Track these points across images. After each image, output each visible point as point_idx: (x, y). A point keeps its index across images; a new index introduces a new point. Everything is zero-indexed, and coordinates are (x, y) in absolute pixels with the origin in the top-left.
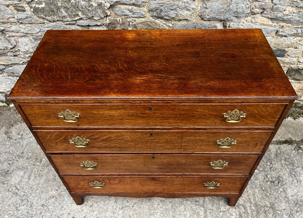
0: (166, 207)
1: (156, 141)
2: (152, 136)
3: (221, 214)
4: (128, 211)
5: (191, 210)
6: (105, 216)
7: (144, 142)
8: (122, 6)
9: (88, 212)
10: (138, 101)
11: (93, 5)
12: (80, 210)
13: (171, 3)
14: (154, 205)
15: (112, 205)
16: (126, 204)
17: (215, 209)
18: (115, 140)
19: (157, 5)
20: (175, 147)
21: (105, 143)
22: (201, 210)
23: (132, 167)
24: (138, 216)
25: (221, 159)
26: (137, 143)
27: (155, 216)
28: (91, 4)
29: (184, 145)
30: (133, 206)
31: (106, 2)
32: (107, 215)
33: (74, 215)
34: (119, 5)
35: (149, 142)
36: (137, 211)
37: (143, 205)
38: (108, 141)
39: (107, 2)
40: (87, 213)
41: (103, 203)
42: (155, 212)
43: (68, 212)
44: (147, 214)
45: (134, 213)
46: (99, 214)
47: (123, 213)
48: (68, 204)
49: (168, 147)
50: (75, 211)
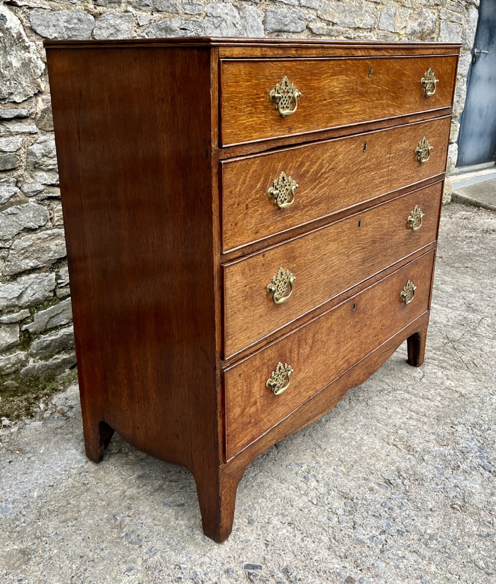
0: (360, 424)
3: (424, 381)
4: (321, 472)
5: (392, 404)
6: (301, 510)
9: (260, 532)
11: (12, 65)
12: (240, 546)
14: (343, 436)
15: (284, 489)
16: (302, 469)
22: (401, 394)
24: (345, 466)
27: (366, 444)
28: (9, 62)
30: (317, 463)
31: (37, 58)
33: (243, 562)
36: (333, 462)
37: (328, 449)
39: (39, 58)
40: (261, 536)
41: (265, 500)
42: (357, 441)
43: (221, 572)
44: (353, 451)
46: (284, 516)
47: (317, 481)
48: (200, 562)
50: (231, 556)
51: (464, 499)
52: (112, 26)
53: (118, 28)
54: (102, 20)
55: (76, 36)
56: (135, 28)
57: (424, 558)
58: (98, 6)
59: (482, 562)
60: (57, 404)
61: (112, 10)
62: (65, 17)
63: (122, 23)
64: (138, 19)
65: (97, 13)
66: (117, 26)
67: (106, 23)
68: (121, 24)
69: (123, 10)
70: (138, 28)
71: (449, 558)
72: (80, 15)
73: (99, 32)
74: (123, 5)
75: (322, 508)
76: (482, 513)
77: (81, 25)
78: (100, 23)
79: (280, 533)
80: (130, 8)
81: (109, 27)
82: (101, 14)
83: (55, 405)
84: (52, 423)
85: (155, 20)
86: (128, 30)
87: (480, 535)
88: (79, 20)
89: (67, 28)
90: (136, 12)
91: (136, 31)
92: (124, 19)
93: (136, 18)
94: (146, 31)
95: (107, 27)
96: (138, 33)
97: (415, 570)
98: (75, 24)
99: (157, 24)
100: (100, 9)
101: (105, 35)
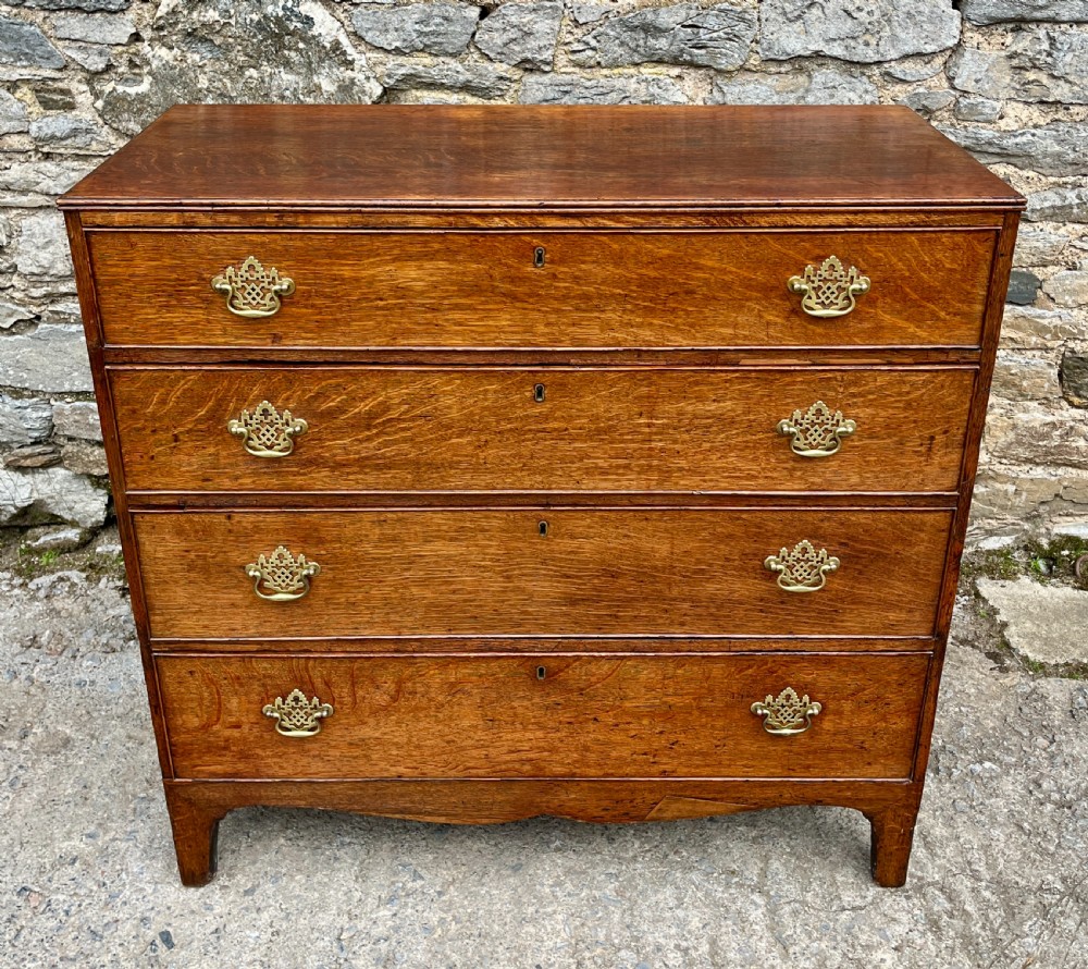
0: (594, 892)
1: (556, 425)
2: (540, 400)
3: (844, 916)
4: (420, 908)
5: (707, 906)
6: (313, 928)
7: (511, 430)
8: (425, 93)
9: (235, 912)
10: (497, 219)
11: (320, 88)
12: (195, 907)
13: (600, 84)
14: (538, 887)
15: (344, 888)
16: (410, 885)
17: (818, 901)
18: (404, 420)
19: (549, 88)
20: (627, 461)
21: (361, 441)
22: (753, 902)
23: (454, 592)
24: (462, 927)
25: (810, 537)
26: (483, 438)
27: (544, 926)
28: (315, 85)
29: (662, 450)
30: (440, 893)
31: (368, 78)
32: (323, 924)
34: (414, 91)
35: (530, 430)
36: (461, 910)
37: (485, 888)
38: (375, 427)
39: (372, 80)
40: (229, 916)
41: (304, 881)
42: (541, 910)
43: (138, 915)
44: (508, 920)
45: (444, 916)
46: (287, 917)
47: (395, 915)
48: (141, 886)
49: (601, 463)
50: (173, 908)
52: (513, 27)
53: (526, 29)
54: (495, 17)
55: (441, 43)
56: (569, 28)
62: (416, 16)
63: (537, 19)
64: (576, 12)
66: (524, 26)
67: (501, 21)
68: (536, 23)
70: (576, 27)
72: (447, 11)
73: (486, 37)
77: (449, 26)
78: (490, 22)
79: (248, 932)
81: (508, 28)
85: (618, 12)
86: (549, 31)
88: (446, 19)
89: (420, 33)
91: (571, 33)
92: (541, 13)
93: (571, 10)
94: (594, 32)
95: (504, 29)
96: (575, 36)
98: (437, 25)
99: (623, 20)
101: (499, 42)
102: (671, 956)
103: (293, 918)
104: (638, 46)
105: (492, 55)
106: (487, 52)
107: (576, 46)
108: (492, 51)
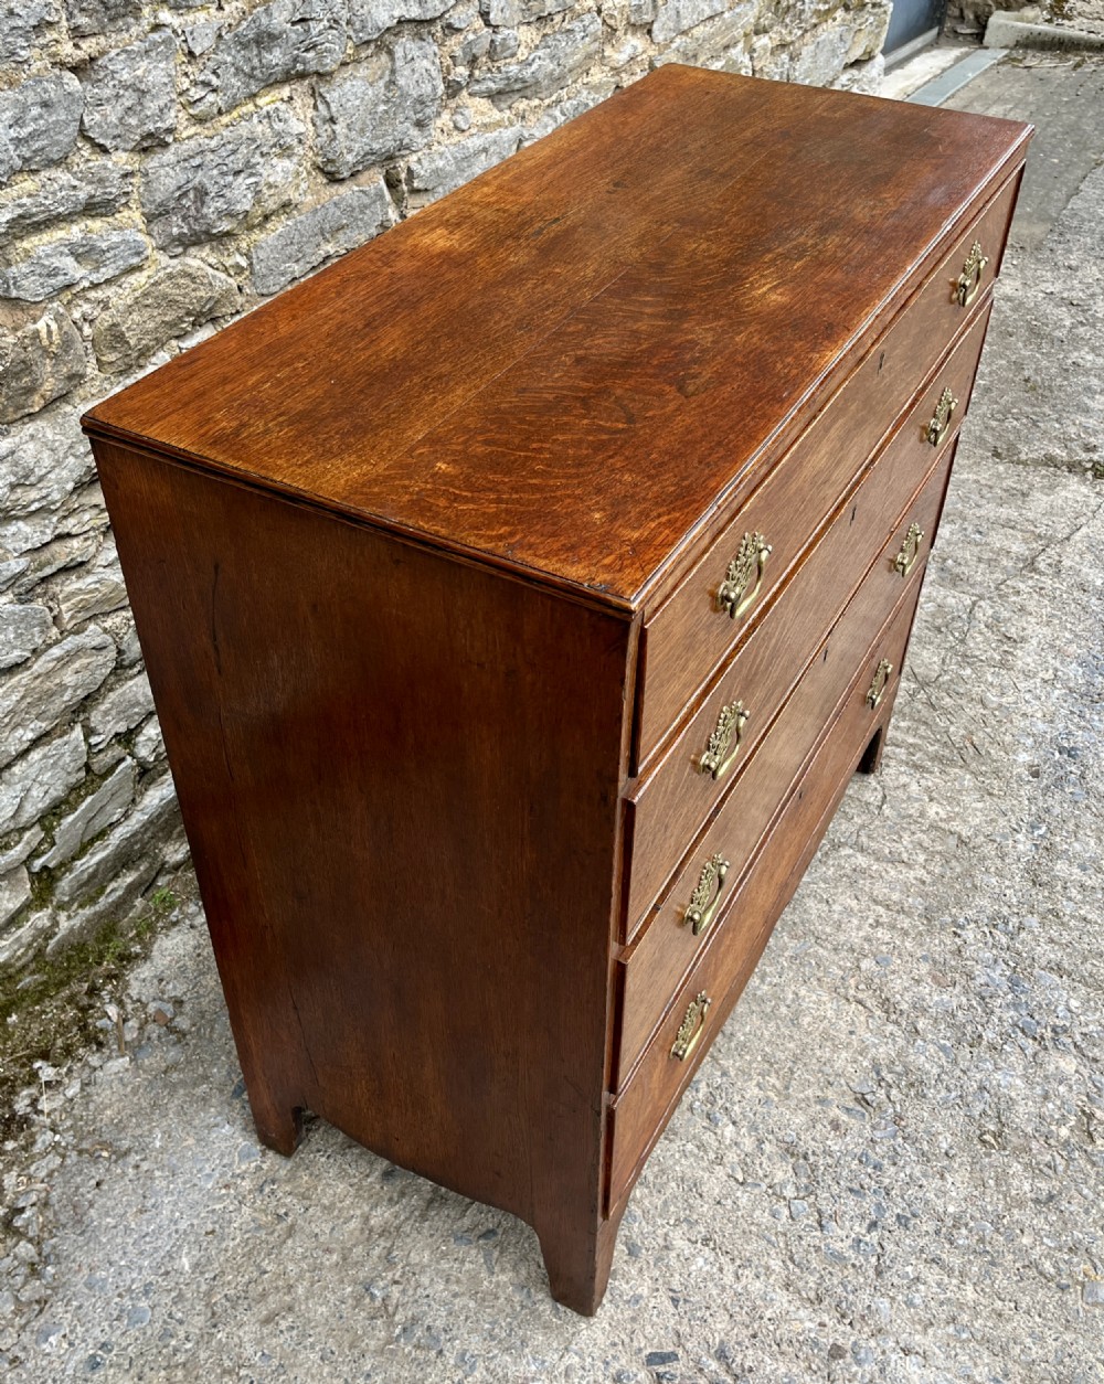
0: (786, 954)
3: (886, 810)
4: (736, 1098)
5: (836, 887)
6: (719, 1203)
9: (656, 1273)
12: (628, 1314)
13: (225, 140)
14: (759, 993)
15: (677, 1156)
16: (700, 1095)
17: (864, 817)
19: (178, 168)
22: (849, 856)
24: (777, 1073)
27: (808, 1008)
30: (724, 1074)
32: (717, 1191)
33: (640, 1350)
34: (18, 244)
36: (754, 1065)
37: (739, 1034)
40: (661, 1281)
41: (646, 1191)
42: (788, 1002)
44: (787, 1032)
45: (754, 1082)
46: (691, 1224)
47: (734, 1123)
48: (562, 1368)
50: (616, 1340)
51: (999, 1117)
52: (126, 88)
53: (143, 87)
54: (100, 81)
55: (43, 149)
56: (184, 67)
57: (950, 1272)
58: (83, 37)
59: (1048, 1263)
60: (144, 999)
61: (119, 38)
62: (9, 114)
63: (151, 66)
64: (189, 40)
65: (84, 61)
66: (141, 82)
67: (112, 83)
68: (150, 72)
69: (147, 28)
70: (192, 63)
71: (993, 1263)
72: (46, 91)
73: (97, 117)
74: (146, 11)
75: (756, 1191)
76: (1034, 1145)
77: (50, 115)
78: (96, 90)
79: (694, 1268)
80: (165, 16)
81: (121, 92)
82: (92, 59)
83: (139, 1000)
84: (151, 1054)
85: (230, 25)
86: (166, 80)
87: (1037, 1201)
88: (45, 105)
89: (18, 141)
90: (181, 20)
91: (186, 74)
92: (153, 54)
93: (183, 38)
94: (211, 64)
95: (118, 96)
96: (192, 77)
97: (942, 1304)
98: (35, 120)
99: (236, 35)
100: (89, 46)
101: (113, 119)
102: (879, 935)
103: (695, 1217)
104: (253, 69)
105: (108, 143)
106: (101, 141)
107: (196, 93)
108: (106, 137)
